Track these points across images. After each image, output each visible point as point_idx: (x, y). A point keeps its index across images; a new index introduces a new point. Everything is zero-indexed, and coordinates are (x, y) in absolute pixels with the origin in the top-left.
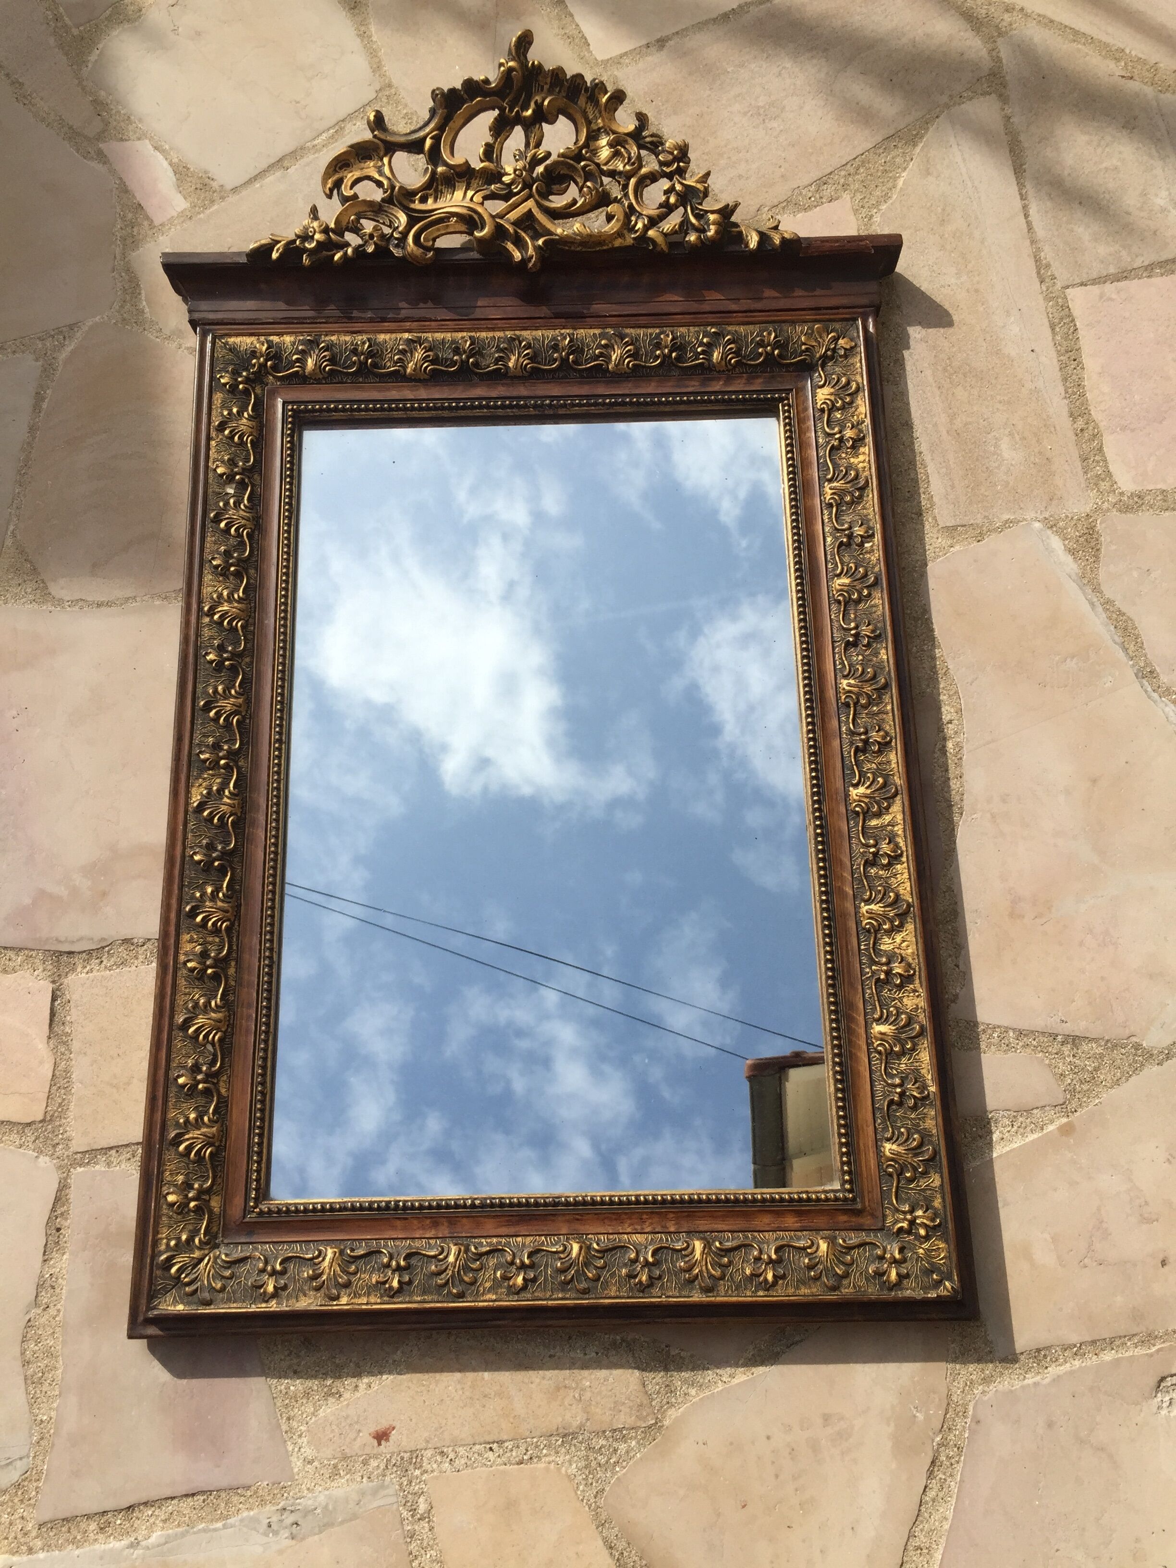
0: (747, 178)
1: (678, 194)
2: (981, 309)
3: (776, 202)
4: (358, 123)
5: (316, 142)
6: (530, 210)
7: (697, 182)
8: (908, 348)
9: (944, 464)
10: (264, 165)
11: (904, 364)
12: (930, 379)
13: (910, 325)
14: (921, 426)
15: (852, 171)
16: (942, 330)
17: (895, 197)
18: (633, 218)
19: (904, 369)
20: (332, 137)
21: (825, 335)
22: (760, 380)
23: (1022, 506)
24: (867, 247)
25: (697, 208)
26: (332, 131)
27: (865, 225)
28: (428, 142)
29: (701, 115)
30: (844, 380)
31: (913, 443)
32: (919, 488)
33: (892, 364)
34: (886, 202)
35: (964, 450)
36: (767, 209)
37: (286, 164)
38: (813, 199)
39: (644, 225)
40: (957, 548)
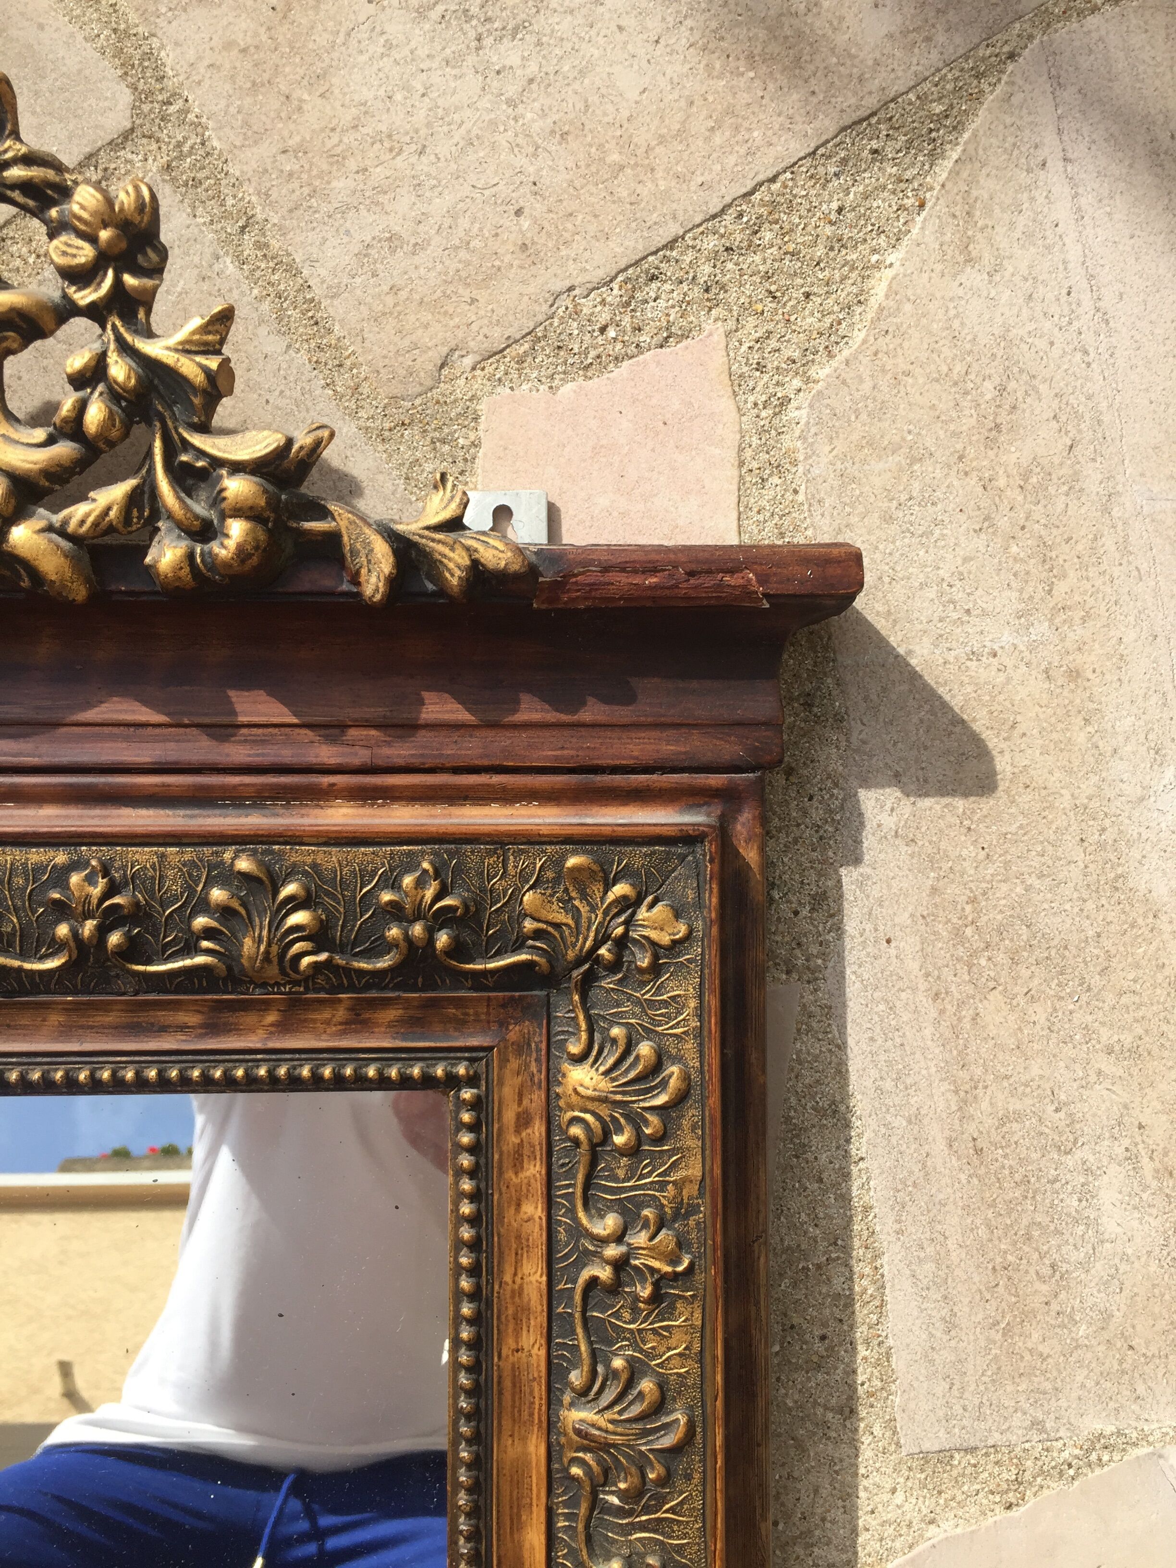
0: (417, 248)
1: (114, 395)
2: (1081, 738)
3: (498, 342)
7: (187, 349)
8: (857, 861)
9: (930, 1250)
11: (840, 910)
12: (913, 966)
13: (866, 783)
14: (872, 1123)
15: (738, 238)
16: (960, 804)
17: (859, 336)
19: (839, 929)
21: (596, 889)
22: (392, 1014)
23: (1141, 1389)
24: (746, 592)
25: (187, 446)
27: (762, 431)
30: (645, 1049)
31: (846, 1176)
32: (852, 1327)
33: (805, 912)
34: (830, 355)
35: (993, 1205)
36: (468, 361)
38: (611, 333)
40: (947, 1528)
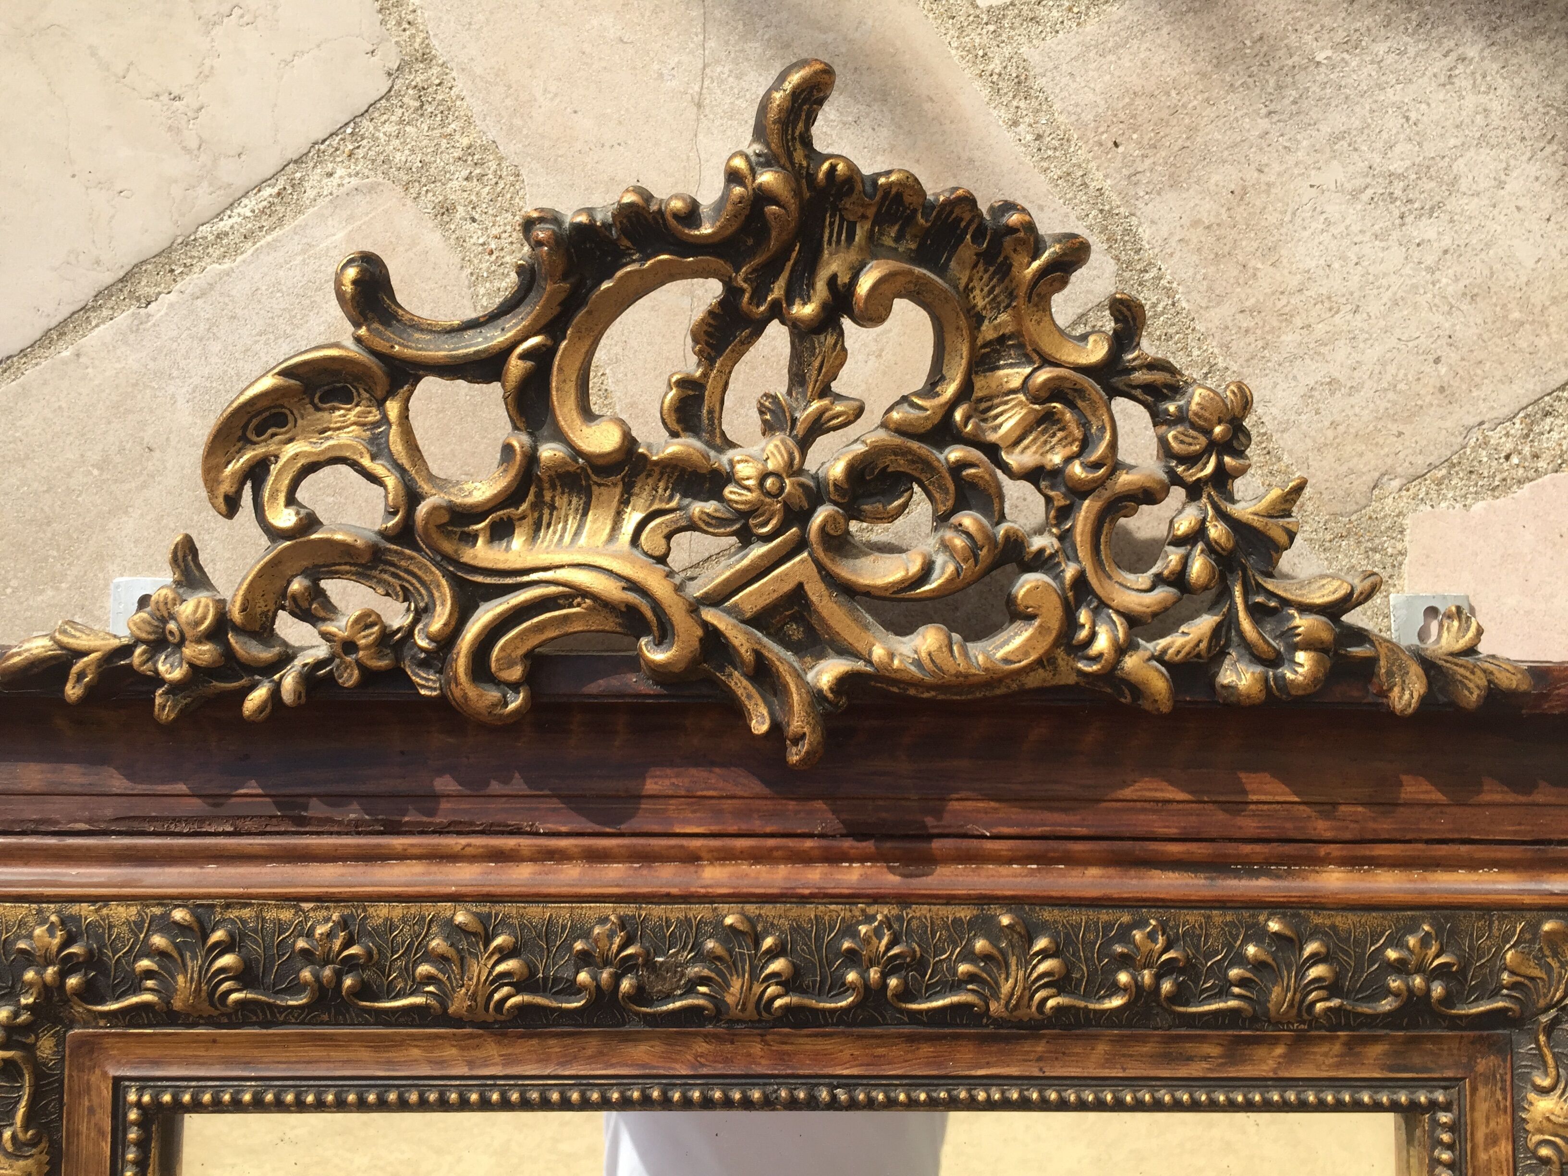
0: (1353, 390)
1: (1211, 549)
4: (340, 172)
5: (224, 225)
6: (800, 586)
7: (1265, 514)
10: (83, 293)
18: (1084, 616)
20: (268, 210)
22: (1378, 1049)
25: (1262, 589)
26: (267, 192)
28: (516, 367)
29: (1240, 194)
37: (143, 290)
38: (1515, 460)
39: (1115, 641)
